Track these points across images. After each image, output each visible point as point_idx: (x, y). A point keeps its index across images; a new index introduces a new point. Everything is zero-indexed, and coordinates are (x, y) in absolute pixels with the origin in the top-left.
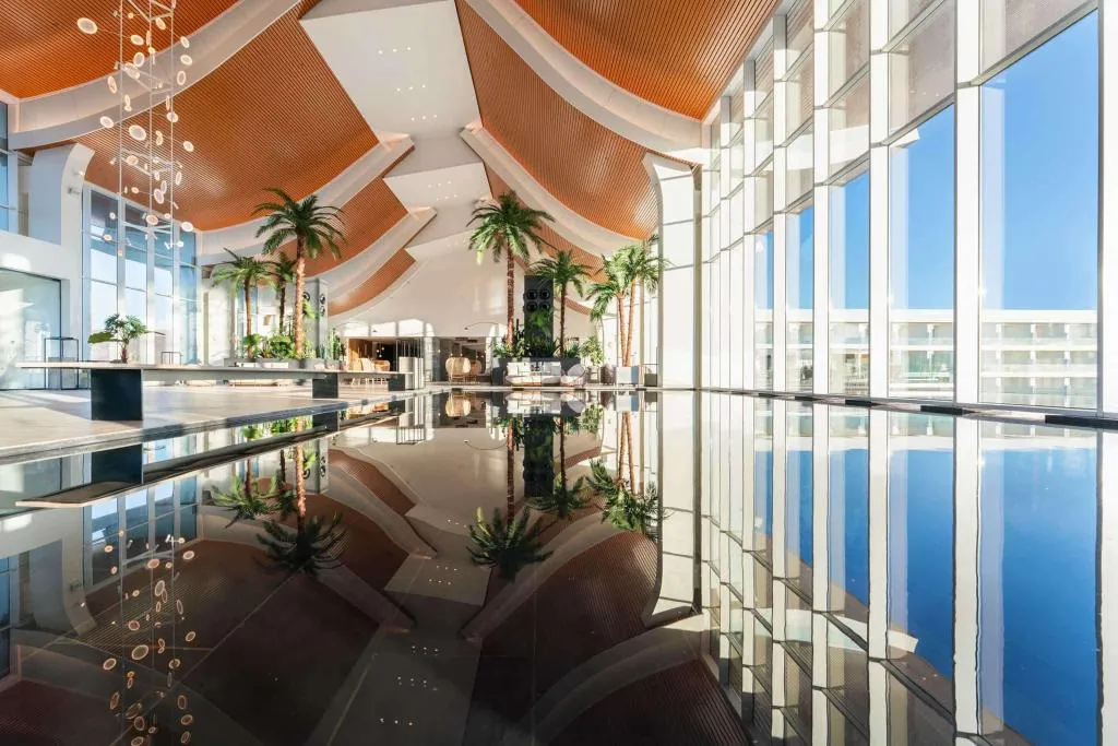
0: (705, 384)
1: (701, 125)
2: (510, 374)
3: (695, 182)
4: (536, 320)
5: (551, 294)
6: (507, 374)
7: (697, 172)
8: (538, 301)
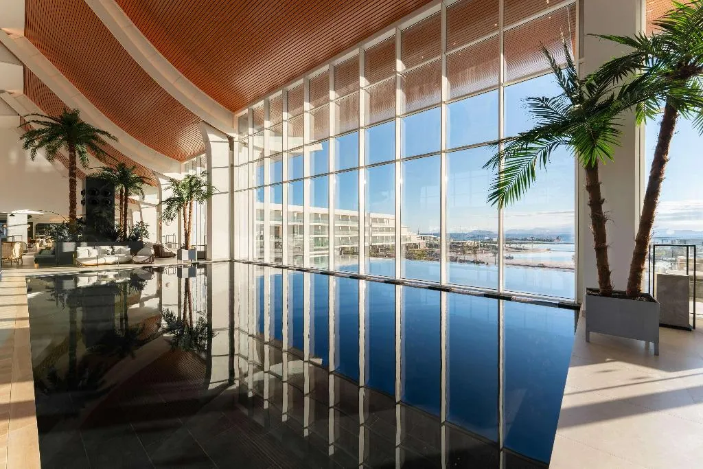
0: (236, 258)
1: (233, 116)
2: (80, 257)
3: (230, 146)
4: (101, 212)
5: (113, 192)
6: (76, 257)
7: (231, 140)
8: (100, 197)
